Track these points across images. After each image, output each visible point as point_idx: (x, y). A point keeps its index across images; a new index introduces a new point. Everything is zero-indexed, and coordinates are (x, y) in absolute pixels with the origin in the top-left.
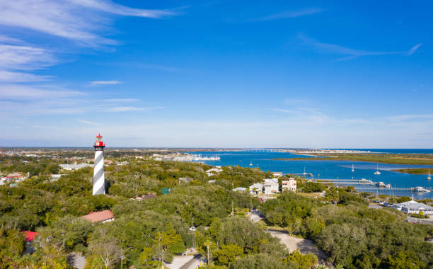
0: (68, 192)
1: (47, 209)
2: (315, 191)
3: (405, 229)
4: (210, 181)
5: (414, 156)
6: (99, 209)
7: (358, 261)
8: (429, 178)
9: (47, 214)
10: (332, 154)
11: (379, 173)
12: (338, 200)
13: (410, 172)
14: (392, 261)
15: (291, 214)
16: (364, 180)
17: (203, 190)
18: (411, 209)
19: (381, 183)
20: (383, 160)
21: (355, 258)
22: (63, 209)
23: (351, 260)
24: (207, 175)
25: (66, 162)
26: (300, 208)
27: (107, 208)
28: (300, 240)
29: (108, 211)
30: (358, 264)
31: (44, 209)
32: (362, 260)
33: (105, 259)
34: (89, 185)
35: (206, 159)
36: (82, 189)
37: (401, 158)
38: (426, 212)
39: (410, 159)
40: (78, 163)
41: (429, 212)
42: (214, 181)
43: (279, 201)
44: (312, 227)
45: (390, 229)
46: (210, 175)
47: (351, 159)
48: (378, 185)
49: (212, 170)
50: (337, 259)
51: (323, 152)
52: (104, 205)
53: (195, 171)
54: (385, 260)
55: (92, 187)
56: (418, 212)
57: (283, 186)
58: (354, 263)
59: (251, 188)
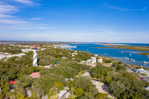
0: (24, 63)
1: (18, 72)
2: (109, 63)
3: (139, 83)
4: (73, 59)
5: (144, 47)
6: (35, 71)
7: (122, 96)
8: (148, 57)
9: (18, 74)
10: (115, 46)
11: (131, 54)
12: (116, 67)
13: (142, 54)
14: (133, 97)
15: (100, 74)
16: (126, 58)
17: (70, 63)
18: (141, 72)
19: (132, 59)
20: (133, 49)
21: (121, 95)
22: (23, 72)
23: (119, 95)
24: (72, 56)
25: (24, 48)
26: (103, 72)
27: (38, 71)
28: (103, 84)
29: (38, 72)
30: (122, 97)
31: (17, 72)
32: (123, 96)
33: (37, 94)
34: (32, 60)
35: (72, 47)
36: (29, 62)
37: (139, 48)
38: (146, 73)
39: (142, 48)
40: (28, 49)
41: (147, 73)
42: (74, 58)
43: (96, 68)
44: (107, 80)
45: (133, 83)
46: (73, 56)
47: (122, 48)
48: (130, 60)
49: (74, 53)
50: (115, 94)
51: (112, 45)
52: (37, 70)
53: (68, 54)
54: (131, 96)
55: (33, 61)
56: (143, 73)
57: (98, 61)
58: (120, 96)
59: (87, 61)
